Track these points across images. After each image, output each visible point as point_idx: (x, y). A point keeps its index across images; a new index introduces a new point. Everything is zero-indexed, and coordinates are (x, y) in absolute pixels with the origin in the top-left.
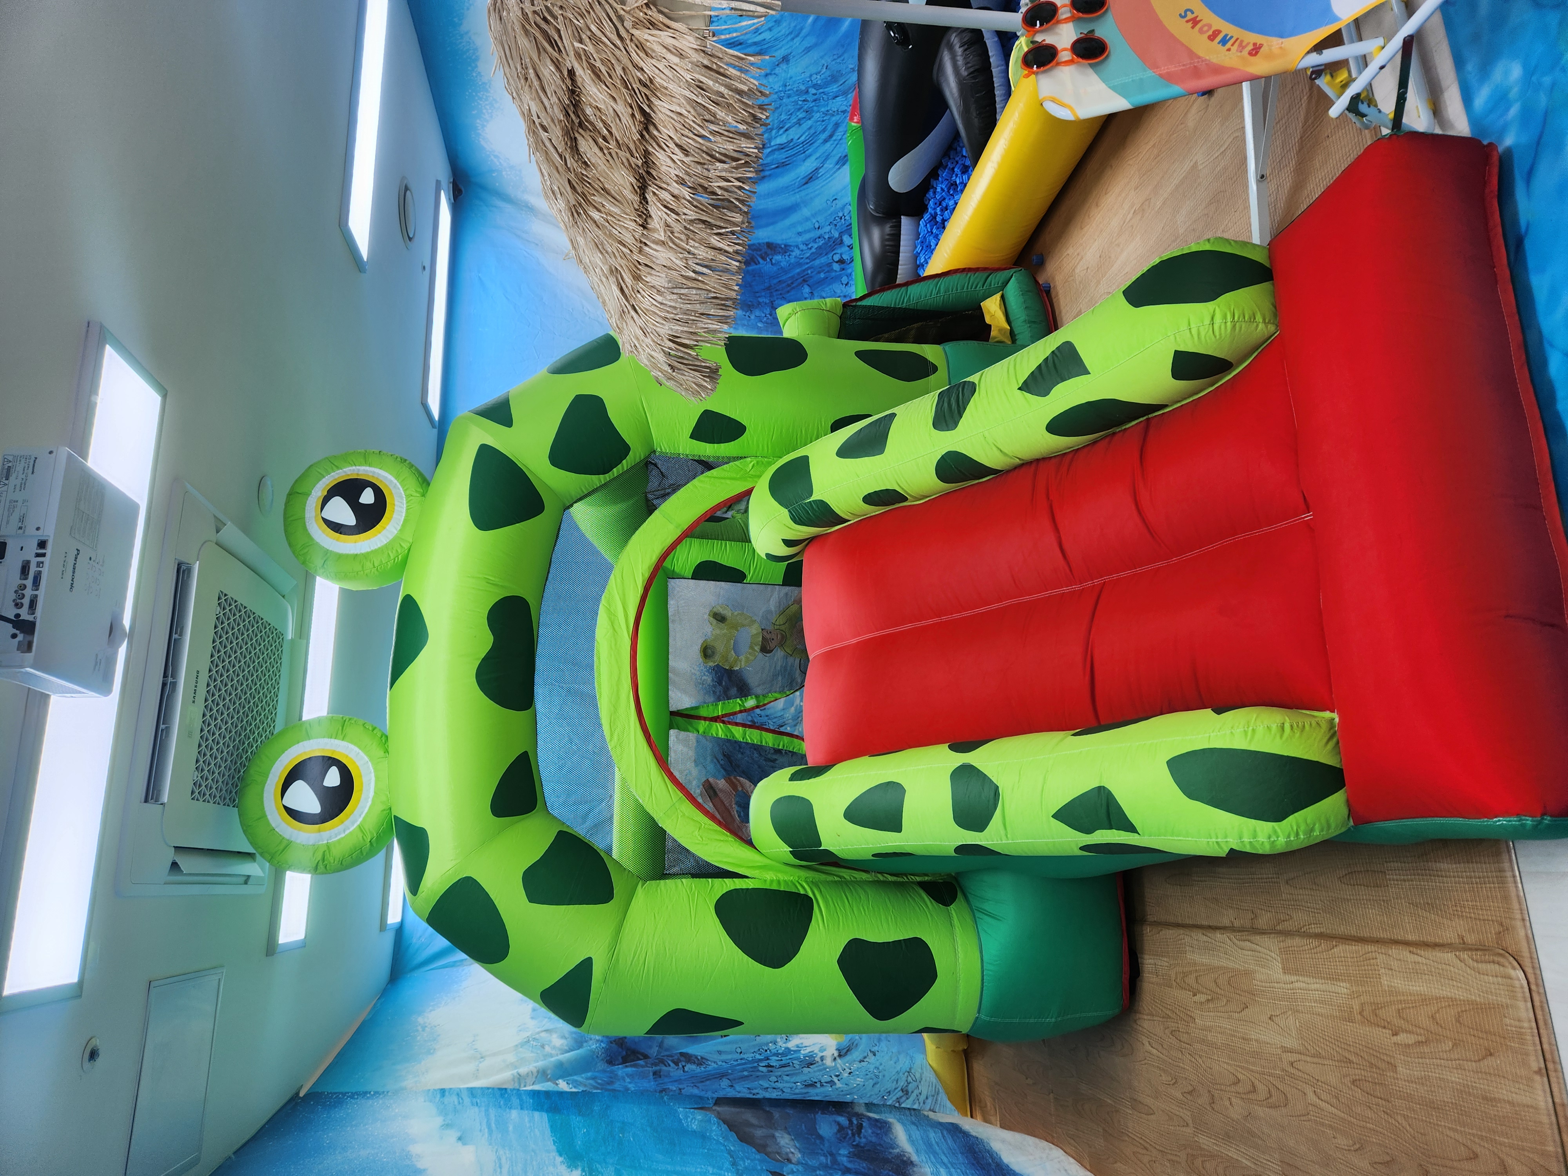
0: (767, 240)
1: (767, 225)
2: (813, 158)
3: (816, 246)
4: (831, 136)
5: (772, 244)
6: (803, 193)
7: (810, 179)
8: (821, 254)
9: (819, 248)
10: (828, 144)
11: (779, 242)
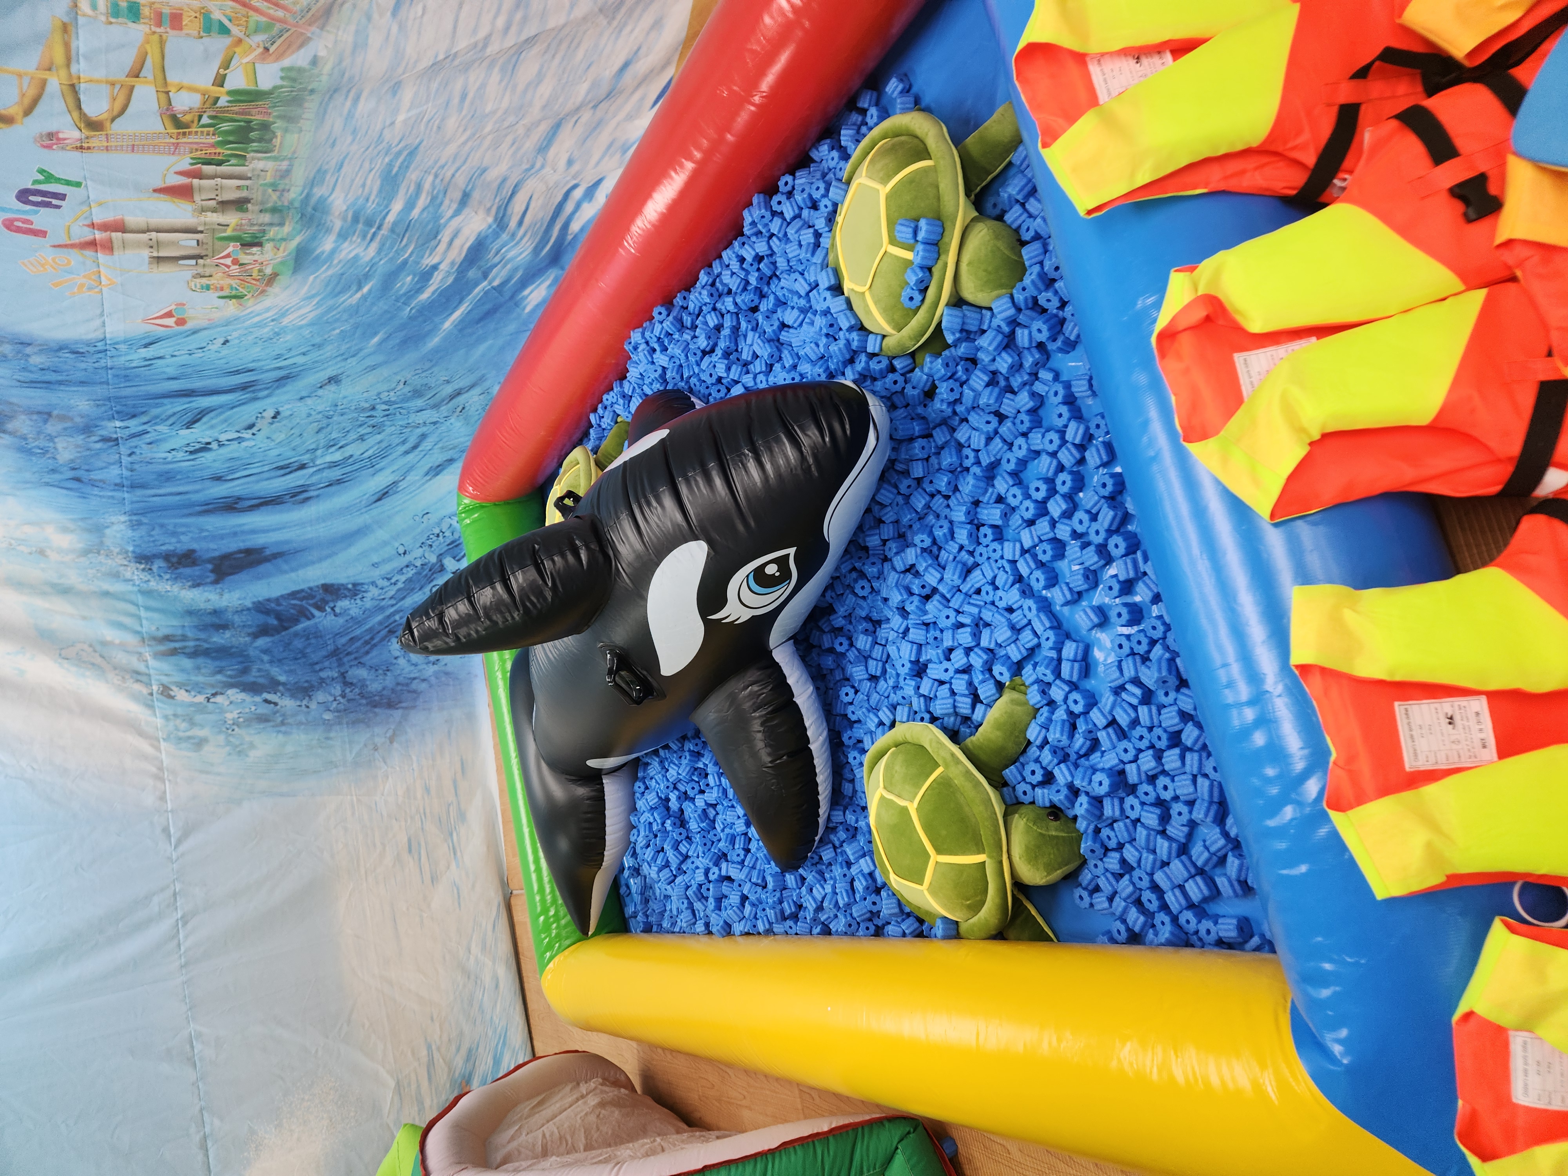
0: (323, 582)
3: (403, 578)
5: (332, 585)
7: (383, 495)
8: (413, 589)
9: (410, 580)
11: (343, 581)
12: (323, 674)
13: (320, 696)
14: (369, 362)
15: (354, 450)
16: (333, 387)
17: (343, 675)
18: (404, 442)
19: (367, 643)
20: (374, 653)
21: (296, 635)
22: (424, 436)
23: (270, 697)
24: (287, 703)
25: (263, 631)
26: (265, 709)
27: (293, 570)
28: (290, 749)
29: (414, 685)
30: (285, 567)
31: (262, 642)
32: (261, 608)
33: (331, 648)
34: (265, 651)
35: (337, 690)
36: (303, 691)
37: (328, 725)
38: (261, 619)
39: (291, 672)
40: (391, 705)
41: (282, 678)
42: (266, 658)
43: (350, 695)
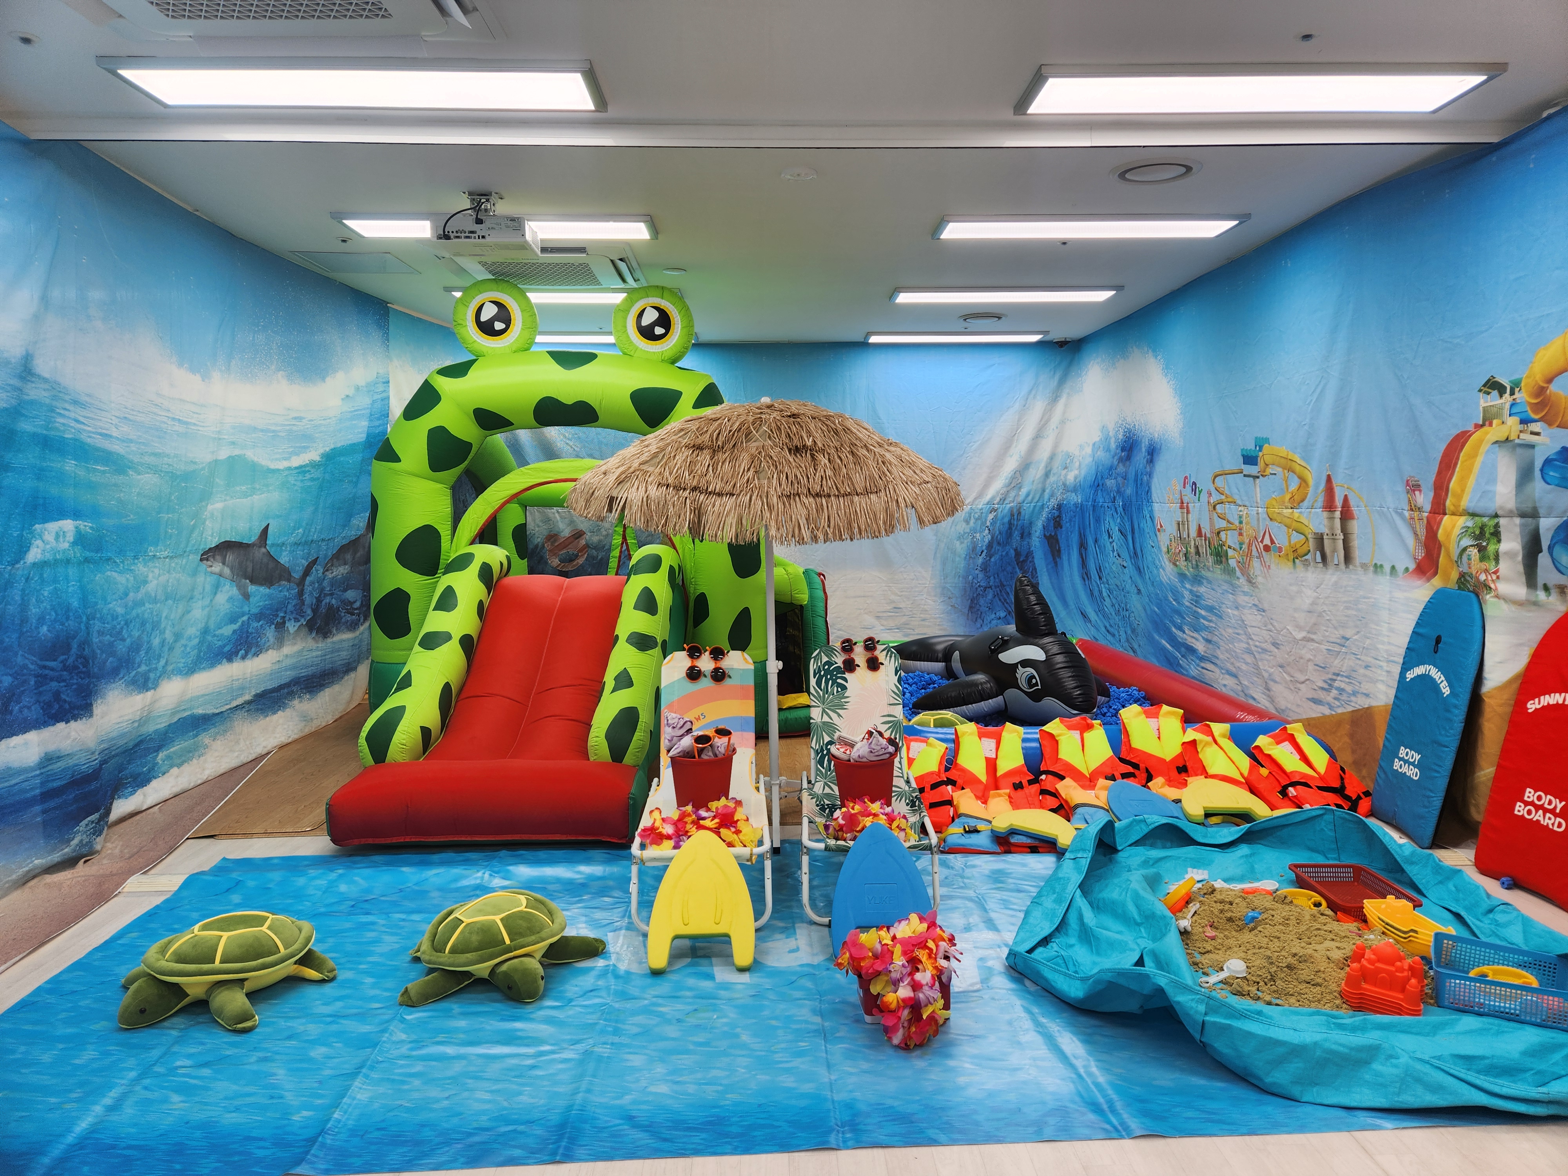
1: (1051, 583)
2: (1096, 618)
4: (1108, 631)
6: (1075, 611)
7: (1084, 615)
10: (1104, 629)
12: (992, 578)
13: (981, 576)
14: (1147, 607)
15: (1108, 602)
16: (1136, 591)
17: (991, 587)
18: (1111, 626)
19: (1005, 600)
20: (999, 603)
21: (1014, 568)
22: (1114, 635)
23: (984, 554)
24: (980, 560)
25: (1018, 554)
26: (978, 550)
27: (1047, 570)
28: (957, 559)
29: (980, 621)
30: (1050, 567)
31: (1012, 553)
32: (1030, 554)
33: (1005, 583)
34: (1007, 553)
35: (983, 584)
36: (985, 568)
37: (965, 577)
38: (1024, 553)
39: (995, 563)
40: (971, 607)
41: (993, 560)
42: (1004, 553)
43: (979, 589)
